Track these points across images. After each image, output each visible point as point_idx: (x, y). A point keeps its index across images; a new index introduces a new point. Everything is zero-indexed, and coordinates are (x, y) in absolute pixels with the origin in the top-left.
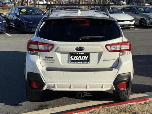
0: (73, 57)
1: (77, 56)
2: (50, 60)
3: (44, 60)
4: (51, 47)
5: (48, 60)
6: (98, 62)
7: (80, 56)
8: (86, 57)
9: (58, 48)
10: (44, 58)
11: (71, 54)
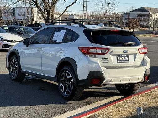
0: (120, 58)
1: (122, 57)
2: (106, 61)
3: (101, 61)
4: (107, 50)
5: (104, 61)
6: (134, 62)
7: (124, 57)
8: (127, 58)
9: (112, 51)
10: (102, 60)
11: (119, 55)
